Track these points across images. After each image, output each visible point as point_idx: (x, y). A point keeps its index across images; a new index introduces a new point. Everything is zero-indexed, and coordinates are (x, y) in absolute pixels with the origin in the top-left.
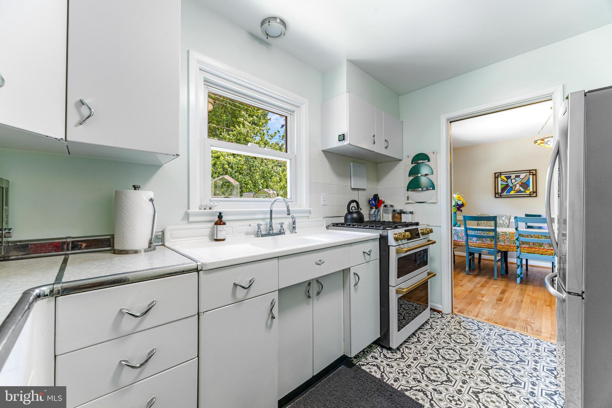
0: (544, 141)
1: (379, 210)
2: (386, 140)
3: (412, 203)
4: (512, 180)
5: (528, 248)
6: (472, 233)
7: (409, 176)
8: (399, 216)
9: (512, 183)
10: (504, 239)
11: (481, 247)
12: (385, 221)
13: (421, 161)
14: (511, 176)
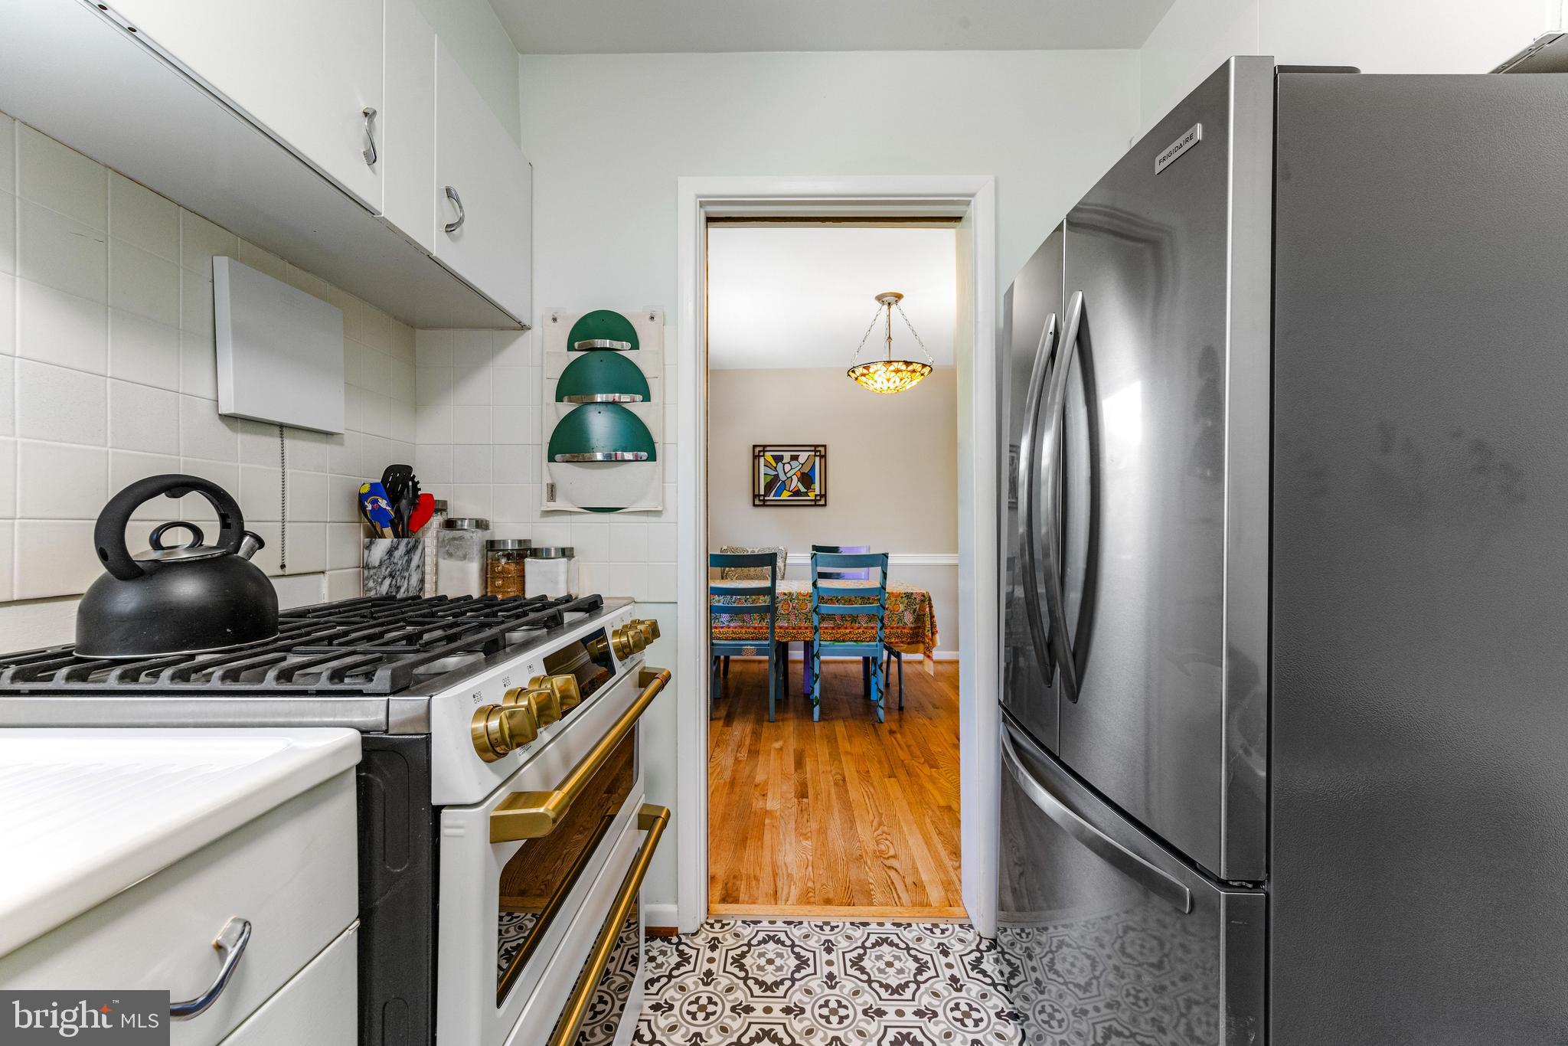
0: (868, 370)
1: (417, 542)
2: (448, 190)
3: (571, 513)
4: (784, 464)
5: (833, 628)
6: (719, 601)
7: (559, 399)
8: (512, 567)
9: (785, 474)
10: (787, 612)
11: (740, 639)
12: (445, 597)
13: (607, 343)
14: (782, 456)
